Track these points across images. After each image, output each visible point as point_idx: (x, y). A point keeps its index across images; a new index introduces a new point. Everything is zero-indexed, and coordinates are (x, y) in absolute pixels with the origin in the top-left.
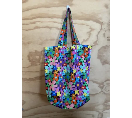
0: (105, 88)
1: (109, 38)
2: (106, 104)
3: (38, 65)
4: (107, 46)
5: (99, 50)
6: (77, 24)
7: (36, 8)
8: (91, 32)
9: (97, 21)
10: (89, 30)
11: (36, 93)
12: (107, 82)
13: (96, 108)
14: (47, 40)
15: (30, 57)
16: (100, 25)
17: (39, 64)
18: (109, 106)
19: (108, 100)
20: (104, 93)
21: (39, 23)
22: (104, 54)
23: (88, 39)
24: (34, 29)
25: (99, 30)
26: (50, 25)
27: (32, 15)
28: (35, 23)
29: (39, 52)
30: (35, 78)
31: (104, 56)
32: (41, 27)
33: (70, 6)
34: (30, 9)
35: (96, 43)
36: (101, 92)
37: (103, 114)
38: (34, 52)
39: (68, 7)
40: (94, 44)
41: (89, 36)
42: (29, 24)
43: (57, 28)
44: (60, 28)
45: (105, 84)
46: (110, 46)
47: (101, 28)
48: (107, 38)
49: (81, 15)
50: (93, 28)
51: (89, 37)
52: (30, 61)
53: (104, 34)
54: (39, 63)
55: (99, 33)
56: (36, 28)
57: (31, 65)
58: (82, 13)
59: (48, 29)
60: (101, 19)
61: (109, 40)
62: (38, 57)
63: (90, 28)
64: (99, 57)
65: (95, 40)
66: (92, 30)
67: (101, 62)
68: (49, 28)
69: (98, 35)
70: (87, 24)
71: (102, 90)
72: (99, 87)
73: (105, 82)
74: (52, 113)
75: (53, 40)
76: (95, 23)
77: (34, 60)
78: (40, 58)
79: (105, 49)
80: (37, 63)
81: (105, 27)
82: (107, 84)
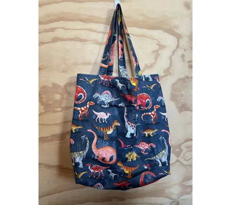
0: (184, 154)
1: (191, 64)
2: (184, 183)
3: (58, 111)
4: (187, 77)
5: (174, 85)
6: (133, 35)
7: (56, 3)
8: (159, 52)
9: (171, 32)
10: (156, 48)
11: (54, 166)
12: (188, 143)
13: (167, 191)
15: (43, 96)
16: (176, 39)
17: (59, 109)
18: (191, 187)
19: (189, 177)
20: (182, 163)
21: (61, 30)
22: (182, 93)
23: (155, 63)
24: (51, 42)
25: (174, 47)
26: (84, 35)
28: (53, 30)
29: (60, 86)
30: (53, 136)
31: (182, 95)
32: (65, 38)
33: (121, 2)
34: (45, 4)
35: (168, 72)
36: (175, 162)
37: (179, 203)
38: (51, 86)
39: (117, 3)
40: (164, 74)
41: (155, 59)
42: (42, 32)
43: (97, 43)
45: (183, 147)
46: (192, 77)
47: (178, 45)
48: (188, 64)
49: (141, 18)
50: (163, 43)
51: (156, 61)
52: (42, 103)
53: (183, 56)
54: (61, 107)
55: (174, 52)
56: (56, 40)
57: (43, 111)
58: (142, 15)
60: (177, 27)
61: (191, 67)
62: (58, 97)
63: (158, 44)
65: (167, 66)
66: (161, 47)
67: (177, 107)
68: (81, 40)
70: (151, 36)
71: (178, 158)
72: (173, 152)
73: (183, 143)
75: (89, 64)
76: (166, 35)
77: (50, 102)
78: (63, 99)
79: (184, 82)
80: (57, 108)
81: (184, 42)
82: (188, 147)
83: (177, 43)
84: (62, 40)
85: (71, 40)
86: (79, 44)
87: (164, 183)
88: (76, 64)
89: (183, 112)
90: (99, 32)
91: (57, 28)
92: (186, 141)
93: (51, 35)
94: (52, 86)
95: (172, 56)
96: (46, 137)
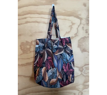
0: (84, 71)
1: (87, 31)
2: (85, 84)
4: (85, 37)
5: (79, 40)
6: (61, 19)
7: (26, 6)
8: (72, 26)
10: (71, 24)
11: (27, 76)
12: (86, 66)
13: (77, 87)
14: (36, 32)
15: (22, 47)
16: (80, 20)
17: (29, 52)
18: (88, 85)
20: (83, 75)
21: (29, 18)
22: (83, 44)
23: (70, 31)
24: (25, 23)
25: (79, 24)
26: (39, 20)
27: (23, 12)
28: (26, 18)
29: (29, 42)
30: (27, 64)
32: (31, 21)
33: (55, 5)
34: (22, 7)
35: (76, 35)
36: (80, 75)
37: (82, 92)
38: (25, 42)
39: (53, 5)
40: (75, 36)
41: (70, 29)
42: (21, 19)
43: (44, 23)
44: (46, 22)
47: (81, 23)
48: (85, 31)
49: (64, 12)
50: (74, 22)
52: (22, 50)
53: (83, 28)
54: (30, 51)
55: (79, 26)
56: (27, 22)
57: (22, 53)
58: (64, 10)
59: (37, 23)
60: (80, 15)
62: (28, 47)
63: (72, 23)
64: (79, 46)
65: (76, 32)
66: (73, 24)
67: (81, 50)
69: (78, 28)
70: (68, 19)
71: (81, 73)
72: (79, 70)
74: (40, 92)
75: (41, 32)
76: (75, 19)
77: (25, 49)
79: (84, 39)
80: (28, 51)
81: (84, 21)
82: (86, 68)
85: (34, 22)
86: (37, 24)
87: (75, 84)
89: (84, 53)
92: (85, 65)
93: (25, 20)
96: (24, 64)
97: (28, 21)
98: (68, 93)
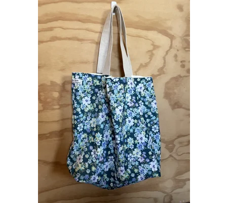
0: (177, 150)
1: (184, 63)
2: (177, 178)
3: (56, 109)
4: (180, 76)
5: (167, 83)
7: (54, 3)
8: (154, 52)
9: (165, 33)
10: (151, 48)
11: (50, 163)
12: (181, 139)
13: (161, 185)
15: (41, 94)
16: (170, 40)
17: (57, 107)
18: (183, 181)
20: (175, 158)
21: (59, 30)
22: (176, 91)
23: (149, 63)
24: (50, 41)
25: (168, 48)
26: (82, 34)
27: (46, 15)
28: (51, 29)
29: (57, 84)
30: (51, 133)
31: (175, 94)
32: (63, 37)
33: (117, 3)
35: (161, 71)
36: (168, 157)
37: (172, 197)
39: (114, 4)
40: (158, 73)
41: (149, 58)
43: (94, 42)
45: (176, 142)
48: (181, 64)
49: (137, 19)
50: (157, 43)
51: (150, 61)
52: (41, 101)
53: (176, 56)
54: (59, 105)
55: (167, 52)
56: (54, 39)
57: (42, 109)
58: (138, 16)
59: (76, 42)
60: (171, 28)
61: (183, 66)
63: (153, 45)
64: (167, 95)
65: (161, 65)
66: (156, 47)
67: (170, 105)
68: (78, 40)
70: (145, 37)
71: (171, 154)
72: (167, 147)
73: (176, 139)
74: (81, 198)
75: (86, 63)
76: (160, 36)
77: (48, 100)
78: (61, 96)
79: (177, 81)
80: (55, 105)
81: (177, 43)
82: (180, 143)
83: (170, 44)
84: (60, 39)
85: (69, 39)
86: (76, 44)
88: (73, 63)
89: (176, 110)
90: (96, 32)
91: (55, 28)
92: (179, 137)
93: (49, 34)
94: (50, 84)
95: (165, 56)
96: (45, 134)
97: (56, 37)
98: (143, 198)
